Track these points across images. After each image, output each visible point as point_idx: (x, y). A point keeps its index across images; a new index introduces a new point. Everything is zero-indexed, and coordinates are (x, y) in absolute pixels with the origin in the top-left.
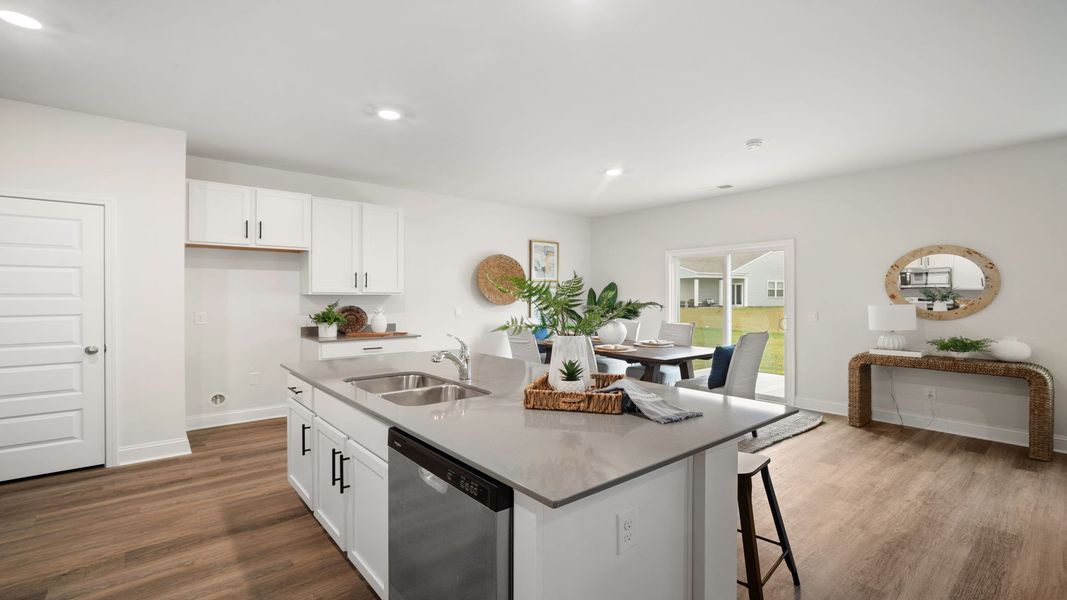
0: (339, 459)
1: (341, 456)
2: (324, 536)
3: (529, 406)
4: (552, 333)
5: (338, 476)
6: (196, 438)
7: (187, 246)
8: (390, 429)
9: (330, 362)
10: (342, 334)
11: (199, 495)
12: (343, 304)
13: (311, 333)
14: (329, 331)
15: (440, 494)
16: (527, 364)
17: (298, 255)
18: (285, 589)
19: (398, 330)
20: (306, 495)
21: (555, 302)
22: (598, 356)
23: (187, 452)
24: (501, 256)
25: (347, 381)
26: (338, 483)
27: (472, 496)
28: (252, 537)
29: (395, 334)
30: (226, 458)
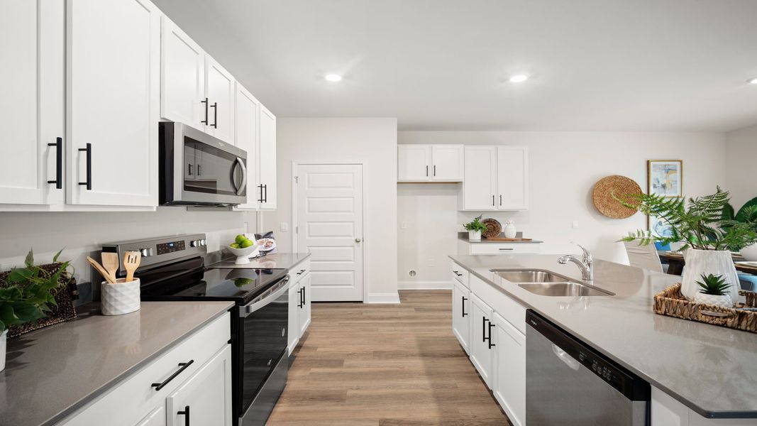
0: (488, 326)
1: (490, 323)
2: (476, 374)
3: (659, 312)
4: (686, 247)
5: (487, 336)
6: (403, 294)
7: (398, 183)
8: (527, 310)
9: (476, 256)
10: (484, 237)
11: (405, 328)
12: (485, 217)
13: (464, 236)
14: (476, 235)
15: (572, 369)
16: (646, 272)
17: (457, 185)
18: (453, 402)
19: (524, 237)
20: (465, 345)
21: (689, 217)
22: (741, 272)
23: (398, 302)
24: (616, 177)
25: (492, 271)
26: (487, 341)
27: (605, 379)
28: (433, 362)
29: (523, 240)
30: (418, 309)
